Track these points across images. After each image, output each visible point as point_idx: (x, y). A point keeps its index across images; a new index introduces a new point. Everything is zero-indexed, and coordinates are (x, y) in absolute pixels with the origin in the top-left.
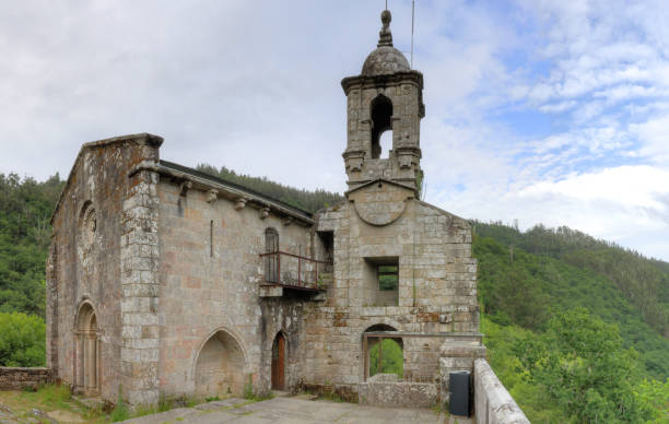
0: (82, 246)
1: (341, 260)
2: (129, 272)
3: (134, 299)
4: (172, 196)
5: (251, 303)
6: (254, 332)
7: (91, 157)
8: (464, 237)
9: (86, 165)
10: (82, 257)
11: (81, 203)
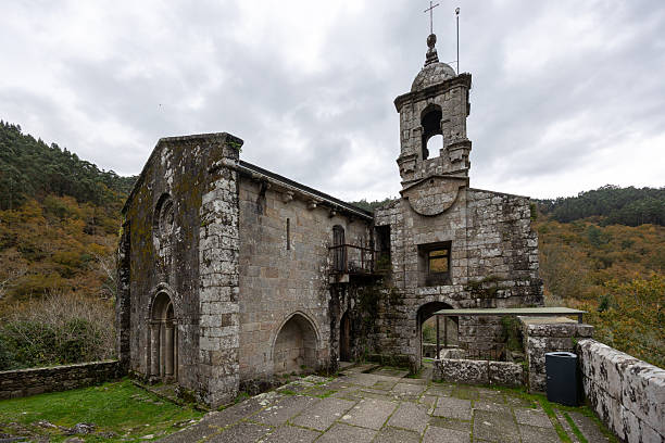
0: (159, 237)
1: (397, 248)
2: (208, 263)
3: (213, 288)
4: (251, 194)
5: (321, 289)
6: (325, 314)
7: (169, 152)
8: (522, 213)
9: (163, 159)
10: (158, 248)
11: (158, 196)
